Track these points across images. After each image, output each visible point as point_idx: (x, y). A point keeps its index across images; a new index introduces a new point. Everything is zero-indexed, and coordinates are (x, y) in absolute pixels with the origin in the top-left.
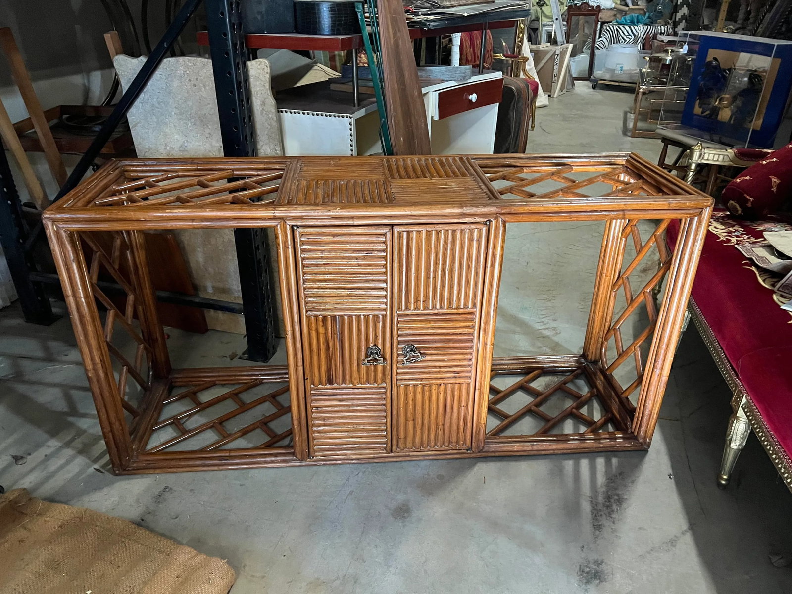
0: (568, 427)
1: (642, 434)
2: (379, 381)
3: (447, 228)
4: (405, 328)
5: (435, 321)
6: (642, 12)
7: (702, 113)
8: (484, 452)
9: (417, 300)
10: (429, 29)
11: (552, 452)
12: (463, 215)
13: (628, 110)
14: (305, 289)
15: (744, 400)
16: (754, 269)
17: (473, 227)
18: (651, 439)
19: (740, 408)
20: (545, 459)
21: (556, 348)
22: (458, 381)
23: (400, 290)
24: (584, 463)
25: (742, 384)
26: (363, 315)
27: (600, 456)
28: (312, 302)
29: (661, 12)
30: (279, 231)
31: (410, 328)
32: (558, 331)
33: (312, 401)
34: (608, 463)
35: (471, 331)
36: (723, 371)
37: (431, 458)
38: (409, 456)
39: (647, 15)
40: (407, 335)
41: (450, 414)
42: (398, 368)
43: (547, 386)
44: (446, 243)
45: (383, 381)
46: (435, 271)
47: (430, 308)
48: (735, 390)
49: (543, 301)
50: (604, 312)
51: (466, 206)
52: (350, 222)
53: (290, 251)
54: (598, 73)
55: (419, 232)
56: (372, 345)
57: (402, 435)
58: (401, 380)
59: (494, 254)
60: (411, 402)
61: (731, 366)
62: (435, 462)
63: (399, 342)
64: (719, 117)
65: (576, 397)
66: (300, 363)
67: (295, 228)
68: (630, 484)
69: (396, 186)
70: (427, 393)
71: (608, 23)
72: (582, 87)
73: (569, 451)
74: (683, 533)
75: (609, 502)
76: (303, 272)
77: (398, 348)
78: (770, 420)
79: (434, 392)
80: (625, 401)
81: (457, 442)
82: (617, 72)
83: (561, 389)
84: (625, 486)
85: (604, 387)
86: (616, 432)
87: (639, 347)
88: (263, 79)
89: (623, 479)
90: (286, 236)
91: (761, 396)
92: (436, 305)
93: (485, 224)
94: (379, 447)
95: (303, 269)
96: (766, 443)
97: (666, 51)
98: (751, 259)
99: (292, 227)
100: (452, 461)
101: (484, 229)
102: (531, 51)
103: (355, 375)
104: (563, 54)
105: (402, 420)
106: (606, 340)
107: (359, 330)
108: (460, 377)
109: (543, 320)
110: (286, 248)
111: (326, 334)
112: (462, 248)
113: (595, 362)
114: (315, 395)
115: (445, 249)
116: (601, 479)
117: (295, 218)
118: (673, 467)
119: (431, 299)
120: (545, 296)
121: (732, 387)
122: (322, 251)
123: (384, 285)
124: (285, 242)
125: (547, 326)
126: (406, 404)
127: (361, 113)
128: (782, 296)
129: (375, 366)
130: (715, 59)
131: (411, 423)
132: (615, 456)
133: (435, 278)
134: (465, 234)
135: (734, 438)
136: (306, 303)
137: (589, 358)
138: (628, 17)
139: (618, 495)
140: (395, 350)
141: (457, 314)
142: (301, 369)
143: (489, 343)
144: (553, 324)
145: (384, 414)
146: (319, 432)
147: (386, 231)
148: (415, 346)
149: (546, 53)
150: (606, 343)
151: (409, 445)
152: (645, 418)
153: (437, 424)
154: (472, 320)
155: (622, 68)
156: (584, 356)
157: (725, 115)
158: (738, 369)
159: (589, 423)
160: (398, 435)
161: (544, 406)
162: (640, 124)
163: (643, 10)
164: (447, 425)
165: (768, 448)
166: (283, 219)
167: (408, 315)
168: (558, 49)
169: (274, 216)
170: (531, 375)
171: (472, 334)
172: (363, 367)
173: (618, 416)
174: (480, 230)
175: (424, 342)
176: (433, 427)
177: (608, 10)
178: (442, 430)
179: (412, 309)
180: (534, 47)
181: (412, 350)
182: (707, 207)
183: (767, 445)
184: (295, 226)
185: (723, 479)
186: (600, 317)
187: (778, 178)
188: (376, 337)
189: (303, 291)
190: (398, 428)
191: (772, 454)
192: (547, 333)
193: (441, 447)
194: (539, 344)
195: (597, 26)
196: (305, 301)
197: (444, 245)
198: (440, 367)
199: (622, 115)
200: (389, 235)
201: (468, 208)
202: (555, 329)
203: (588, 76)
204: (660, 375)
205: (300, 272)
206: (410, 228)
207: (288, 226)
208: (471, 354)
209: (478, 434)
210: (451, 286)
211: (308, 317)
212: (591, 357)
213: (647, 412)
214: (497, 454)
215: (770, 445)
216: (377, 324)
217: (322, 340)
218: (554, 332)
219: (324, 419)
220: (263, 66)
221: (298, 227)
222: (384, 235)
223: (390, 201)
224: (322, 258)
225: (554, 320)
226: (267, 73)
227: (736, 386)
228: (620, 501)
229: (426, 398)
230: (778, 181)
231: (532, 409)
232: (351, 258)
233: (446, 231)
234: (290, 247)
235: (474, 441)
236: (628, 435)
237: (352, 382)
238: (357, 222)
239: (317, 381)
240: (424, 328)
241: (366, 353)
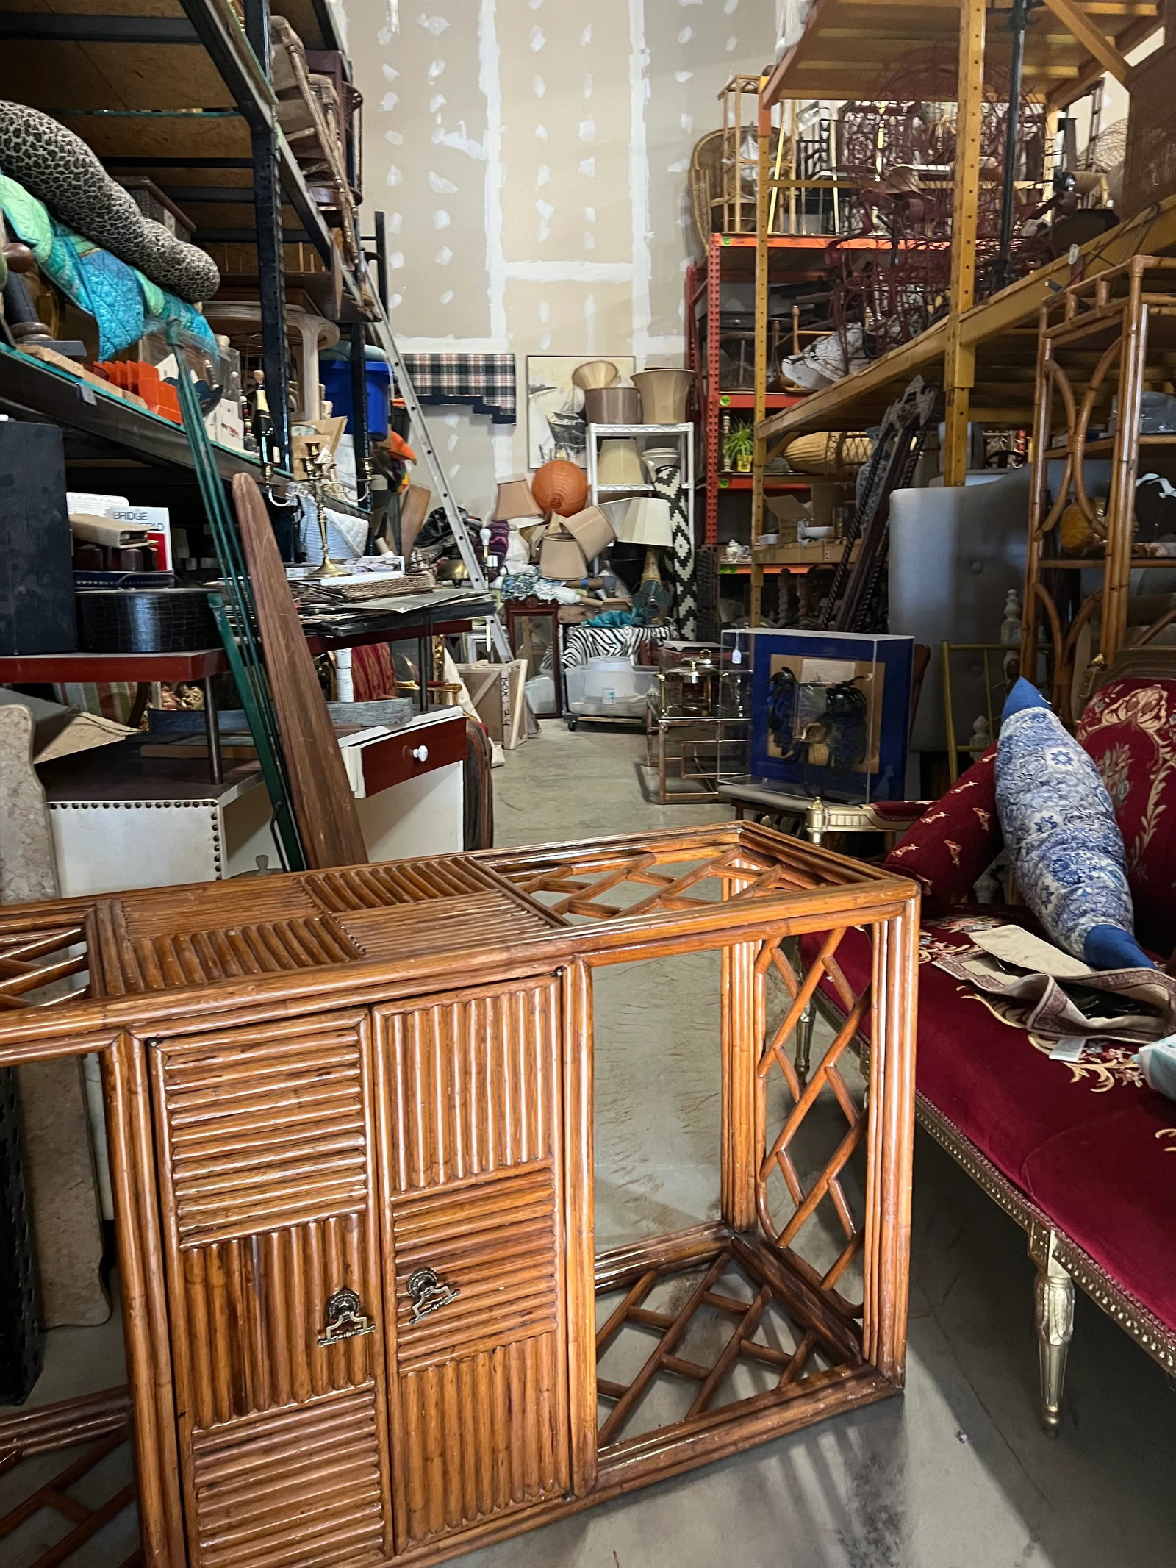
0: (743, 1384)
1: (887, 1359)
2: (359, 1375)
3: (481, 995)
4: (410, 1234)
5: (472, 1202)
6: (625, 607)
7: (783, 753)
8: (604, 1488)
9: (431, 1163)
10: (337, 638)
11: (732, 1449)
12: (509, 964)
13: (639, 760)
14: (176, 1184)
15: (1054, 1242)
16: (978, 997)
17: (531, 984)
18: (903, 1367)
19: (1051, 1260)
20: (723, 1470)
21: (663, 1214)
22: (530, 1333)
23: (394, 1145)
24: (799, 1454)
25: (1042, 1211)
26: (316, 1221)
27: (824, 1431)
28: (192, 1215)
29: (655, 607)
30: (116, 1057)
31: (421, 1230)
32: (658, 1182)
33: (197, 1469)
34: (842, 1440)
35: (546, 1209)
36: (995, 1195)
37: (486, 1540)
38: (438, 1551)
39: (634, 610)
40: (415, 1248)
41: (520, 1416)
42: (399, 1334)
43: (675, 1302)
44: (481, 1026)
45: (369, 1373)
46: (465, 1089)
47: (461, 1175)
48: (1030, 1224)
49: (611, 1126)
50: (749, 1124)
51: (515, 946)
52: (280, 1012)
53: (141, 1100)
54: (575, 705)
55: (426, 1011)
56: (336, 1290)
57: (418, 1502)
58: (408, 1360)
59: (576, 1035)
60: (433, 1411)
61: (1009, 1180)
62: (497, 1548)
63: (399, 1270)
64: (811, 759)
65: (739, 1314)
66: (166, 1377)
67: (154, 1044)
68: (898, 1477)
69: (352, 923)
70: (466, 1379)
71: (574, 625)
72: (552, 730)
73: (765, 1437)
74: (1028, 1552)
75: (876, 1529)
76: (171, 1144)
77: (396, 1284)
78: (1119, 1269)
79: (482, 1371)
80: (829, 1297)
81: (541, 1483)
82: (605, 701)
83: (702, 1300)
84: (891, 1484)
85: (782, 1279)
86: (837, 1369)
87: (838, 1177)
88: (17, 743)
89: (881, 1469)
90: (131, 1066)
92: (471, 1165)
93: (554, 974)
94: (365, 1550)
95: (171, 1136)
96: (1121, 1316)
97: (688, 664)
98: (968, 983)
99: (146, 1044)
100: (532, 1534)
101: (553, 989)
102: (461, 674)
103: (302, 1375)
104: (513, 676)
105: (416, 1461)
106: (764, 1178)
107: (307, 1261)
108: (533, 1322)
109: (623, 1164)
110: (130, 1093)
111: (228, 1286)
112: (514, 1031)
113: (750, 1231)
114: (204, 1453)
115: (482, 1040)
116: (843, 1485)
117: (152, 1023)
118: (958, 1416)
119: (460, 1154)
120: (612, 1115)
121: (1022, 1222)
122: (215, 1089)
123: (360, 1141)
124: (129, 1080)
125: (634, 1176)
126: (423, 1419)
127: (232, 794)
128: (1042, 1037)
129: (348, 1342)
130: (786, 669)
131: (436, 1464)
132: (850, 1423)
133: (465, 1105)
134: (517, 1001)
135: (1052, 1324)
136: (180, 1219)
137: (738, 1223)
138: (605, 616)
139: (885, 1509)
140: (390, 1289)
141: (517, 1176)
142: (166, 1392)
143: (585, 1229)
144: (643, 1169)
145: (374, 1458)
146: (215, 1549)
147: (357, 1019)
148: (435, 1269)
149: (486, 675)
150: (763, 1185)
151: (436, 1522)
152: (887, 1323)
153: (494, 1451)
154: (547, 1185)
155: (612, 694)
156: (726, 1221)
157: (820, 753)
158: (1026, 1183)
159: (780, 1364)
160: (408, 1505)
161: (682, 1347)
162: (670, 783)
163: (625, 604)
164: (516, 1446)
165: (1129, 1324)
166: (125, 1029)
167: (413, 1201)
168: (505, 670)
169: (105, 1024)
170: (639, 1286)
171: (550, 1216)
172: (320, 1349)
173: (828, 1333)
174: (545, 989)
175: (451, 1256)
176: (486, 1461)
177: (570, 605)
178: (505, 1463)
179: (422, 1183)
180: (461, 666)
181: (429, 1283)
182: (911, 897)
183: (1124, 1320)
184: (154, 1038)
185: (1049, 1413)
186: (744, 1135)
187: (957, 843)
188: (346, 1267)
189: (171, 1190)
190: (407, 1486)
191: (1140, 1335)
192: (638, 1189)
193: (507, 1504)
194: (633, 1217)
195: (557, 631)
196: (176, 1214)
197: (478, 1032)
198: (490, 1308)
199: (632, 769)
200: (363, 1028)
201: (520, 949)
202: (651, 1178)
203: (559, 708)
204: (896, 1227)
205: (163, 1146)
206: (407, 1006)
207: (136, 1044)
208: (552, 1262)
209: (582, 1450)
210: (500, 1116)
211: (185, 1254)
212: (741, 1220)
213: (887, 1310)
214: (627, 1487)
215: (1130, 1318)
216: (348, 1237)
217: (218, 1303)
218: (650, 1185)
219: (227, 1512)
220: (16, 719)
221: (160, 1040)
222: (355, 1028)
223: (351, 956)
224: (215, 1104)
225: (644, 1160)
226: (26, 731)
227: (1029, 1216)
228: (894, 1522)
229: (467, 1390)
230: (958, 848)
231: (665, 1360)
232: (282, 1094)
233: (481, 1001)
234: (140, 1090)
235: (575, 1469)
236: (861, 1370)
237: (294, 1396)
238: (293, 1011)
239: (207, 1413)
240: (449, 1224)
241: (326, 1313)
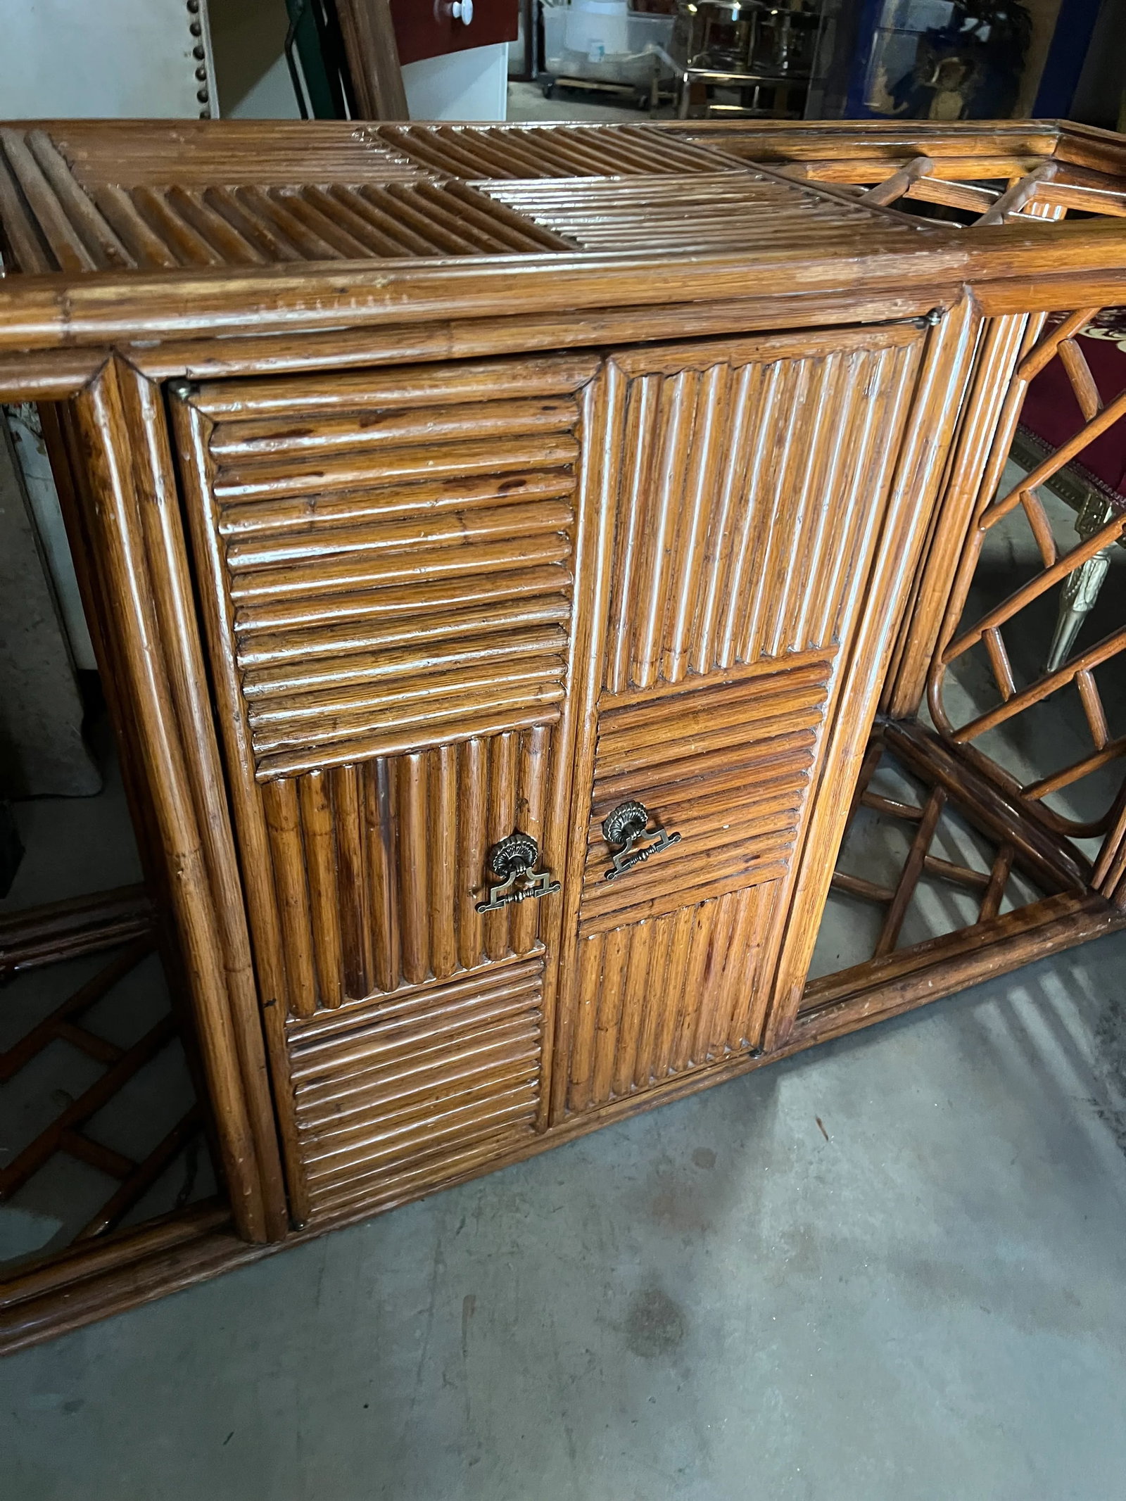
2: (525, 941)
3: (796, 351)
4: (617, 754)
8: (791, 1044)
9: (663, 648)
14: (244, 675)
17: (879, 338)
20: (931, 1016)
22: (751, 881)
24: (1023, 1002)
26: (480, 737)
27: (1046, 971)
28: (275, 729)
30: (101, 414)
31: (633, 750)
33: (294, 1063)
34: (1069, 983)
35: (811, 720)
37: (654, 1104)
38: (599, 1119)
40: (621, 775)
41: (717, 974)
42: (585, 888)
44: (783, 414)
45: (540, 938)
47: (702, 670)
51: (875, 252)
52: (436, 348)
53: (164, 513)
54: (556, 62)
55: (698, 374)
56: (505, 835)
57: (582, 1074)
58: (592, 919)
60: (615, 977)
63: (596, 806)
66: (243, 959)
67: (183, 392)
70: (662, 937)
73: (980, 979)
76: (230, 602)
79: (684, 928)
81: (729, 1042)
82: (592, 59)
85: (962, 780)
86: (1056, 901)
92: (719, 655)
94: (513, 1128)
95: (229, 588)
99: (166, 389)
103: (447, 944)
105: (586, 1032)
107: (462, 792)
108: (758, 867)
110: (142, 497)
111: (338, 832)
114: (303, 1045)
119: (707, 635)
122: (313, 499)
123: (561, 612)
124: (137, 471)
126: (601, 985)
131: (610, 1034)
132: (1076, 960)
134: (848, 371)
136: (252, 733)
137: (897, 710)
140: (579, 835)
141: (780, 673)
142: (245, 979)
145: (536, 1033)
147: (579, 378)
148: (645, 804)
151: (600, 1091)
153: (681, 1015)
154: (821, 685)
159: (975, 886)
160: (570, 1078)
166: (115, 352)
167: (626, 708)
169: (68, 336)
171: (814, 730)
173: (1034, 851)
174: (899, 352)
176: (670, 1025)
178: (692, 1025)
179: (645, 682)
181: (636, 823)
184: (181, 380)
188: (521, 803)
189: (234, 684)
193: (685, 1067)
196: (246, 724)
197: (774, 424)
198: (708, 853)
200: (588, 398)
205: (214, 603)
206: (668, 359)
207: (143, 387)
208: (799, 793)
211: (266, 787)
212: (901, 707)
216: (527, 760)
217: (323, 856)
221: (196, 385)
222: (574, 397)
224: (310, 530)
229: (661, 950)
233: (792, 363)
234: (160, 491)
235: (770, 1026)
236: (1091, 902)
237: (433, 970)
238: (463, 346)
239: (307, 996)
240: (673, 742)
241: (487, 864)
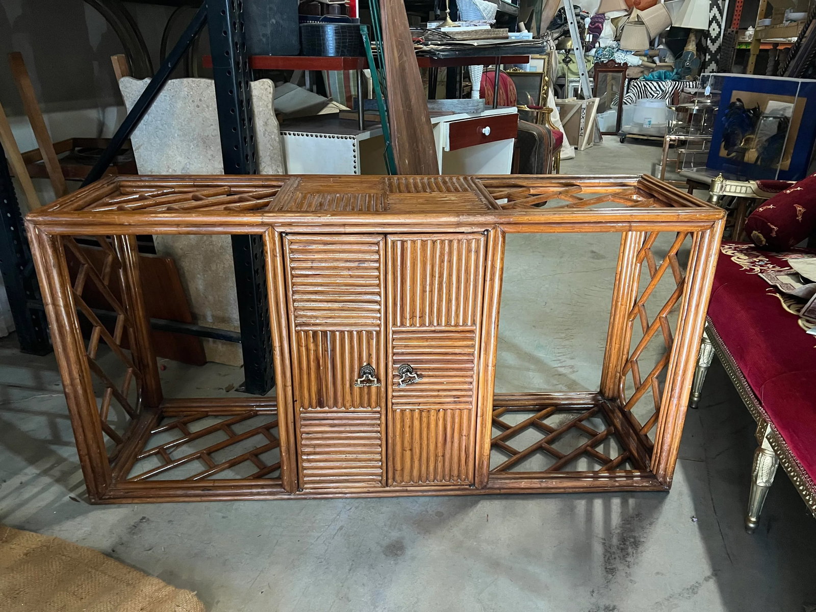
0: (582, 465)
1: (661, 472)
2: (373, 404)
3: (443, 238)
4: (401, 346)
5: (433, 339)
6: (670, 69)
7: (728, 155)
8: (489, 488)
9: (413, 316)
10: (439, 59)
11: (562, 490)
12: (459, 224)
13: (656, 162)
14: (294, 301)
15: (769, 430)
16: (778, 295)
17: (470, 237)
18: (671, 478)
19: (765, 439)
20: (554, 498)
21: (572, 385)
22: (458, 407)
23: (395, 304)
24: (598, 504)
25: (766, 412)
26: (356, 331)
27: (616, 496)
28: (302, 316)
29: (689, 68)
30: (267, 238)
31: (406, 346)
32: (575, 370)
33: (302, 425)
34: (624, 503)
35: (471, 350)
36: (746, 402)
37: (430, 493)
38: (407, 491)
39: (675, 70)
40: (403, 354)
41: (450, 444)
42: (393, 391)
43: (561, 423)
44: (442, 254)
45: (378, 404)
46: (432, 284)
47: (427, 325)
48: (759, 419)
49: (561, 340)
50: (620, 345)
51: (463, 215)
52: (342, 230)
53: (279, 260)
54: (626, 127)
55: (414, 242)
56: (365, 364)
57: (398, 467)
58: (397, 404)
59: (493, 266)
60: (407, 430)
61: (754, 394)
62: (435, 498)
63: (395, 362)
64: (746, 159)
65: (593, 434)
66: (289, 383)
67: (284, 235)
68: (648, 526)
69: (393, 198)
70: (425, 420)
71: (635, 79)
72: (610, 142)
73: (582, 490)
74: (707, 579)
75: (625, 544)
76: (292, 283)
77: (393, 369)
78: (796, 448)
79: (433, 418)
80: (643, 438)
81: (459, 476)
82: (645, 126)
83: (575, 426)
84: (642, 528)
85: (622, 424)
86: (633, 471)
87: (657, 378)
88: (266, 99)
89: (640, 521)
90: (274, 244)
91: (785, 422)
92: (433, 321)
93: (483, 234)
94: (373, 480)
95: (292, 279)
96: (792, 474)
97: (693, 102)
98: (775, 287)
99: (281, 234)
100: (453, 497)
101: (482, 239)
102: (557, 105)
103: (348, 397)
104: (589, 107)
105: (398, 449)
106: (624, 374)
107: (352, 348)
108: (460, 402)
109: (560, 358)
110: (274, 256)
111: (316, 351)
112: (459, 259)
113: (613, 400)
114: (305, 419)
115: (442, 261)
116: (616, 519)
117: (283, 225)
118: (696, 510)
119: (427, 314)
120: (563, 335)
121: (756, 417)
122: (313, 261)
123: (377, 298)
124: (274, 250)
125: (564, 364)
126: (403, 432)
127: (366, 135)
128: (808, 321)
129: (369, 387)
130: (739, 100)
131: (408, 453)
132: (633, 497)
133: (431, 291)
134: (462, 245)
135: (760, 474)
136: (296, 317)
137: (607, 395)
138: (655, 74)
139: (634, 537)
140: (390, 370)
141: (455, 332)
142: (289, 389)
144: (570, 362)
145: (379, 442)
146: (309, 461)
147: (379, 239)
148: (412, 366)
149: (572, 106)
150: (624, 377)
151: (407, 478)
152: (664, 454)
153: (436, 456)
154: (472, 339)
155: (650, 122)
156: (601, 393)
157: (752, 155)
158: (761, 396)
159: (605, 461)
160: (394, 467)
161: (557, 443)
162: (667, 175)
163: (671, 66)
164: (447, 456)
165: (795, 479)
166: (272, 225)
167: (403, 332)
168: (584, 103)
169: (262, 222)
170: (544, 412)
171: (473, 354)
172: (356, 388)
173: (636, 455)
174: (478, 241)
175: (421, 362)
176: (432, 459)
177: (635, 66)
178: (442, 462)
179: (408, 325)
180: (560, 101)
181: (408, 371)
182: (719, 219)
183: (794, 476)
184: (284, 232)
185: (750, 521)
186: (616, 350)
187: (803, 207)
188: (370, 355)
189: (292, 303)
190: (394, 459)
191: (799, 486)
192: (562, 370)
193: (441, 481)
195: (624, 82)
196: (294, 314)
197: (440, 256)
198: (439, 390)
199: (650, 166)
200: (382, 244)
201: (465, 217)
202: (572, 367)
203: (616, 130)
204: (678, 405)
205: (288, 283)
206: (405, 238)
207: (276, 233)
208: (472, 377)
209: (481, 467)
210: (449, 301)
211: (298, 332)
212: (609, 393)
213: (666, 447)
214: (503, 491)
215: (797, 476)
216: (371, 341)
217: (312, 357)
218: (571, 370)
219: (315, 446)
220: (266, 87)
221: (287, 234)
222: (377, 244)
223: (386, 210)
224: (311, 268)
225: (572, 359)
226: (270, 93)
227: (760, 414)
228: (636, 544)
229: (424, 425)
230: (803, 210)
231: (543, 445)
232: (343, 268)
233: (442, 242)
234: (278, 255)
235: (476, 475)
236: (647, 474)
237: (344, 406)
238: (348, 230)
239: (306, 403)
240: (420, 347)
241: (359, 373)
